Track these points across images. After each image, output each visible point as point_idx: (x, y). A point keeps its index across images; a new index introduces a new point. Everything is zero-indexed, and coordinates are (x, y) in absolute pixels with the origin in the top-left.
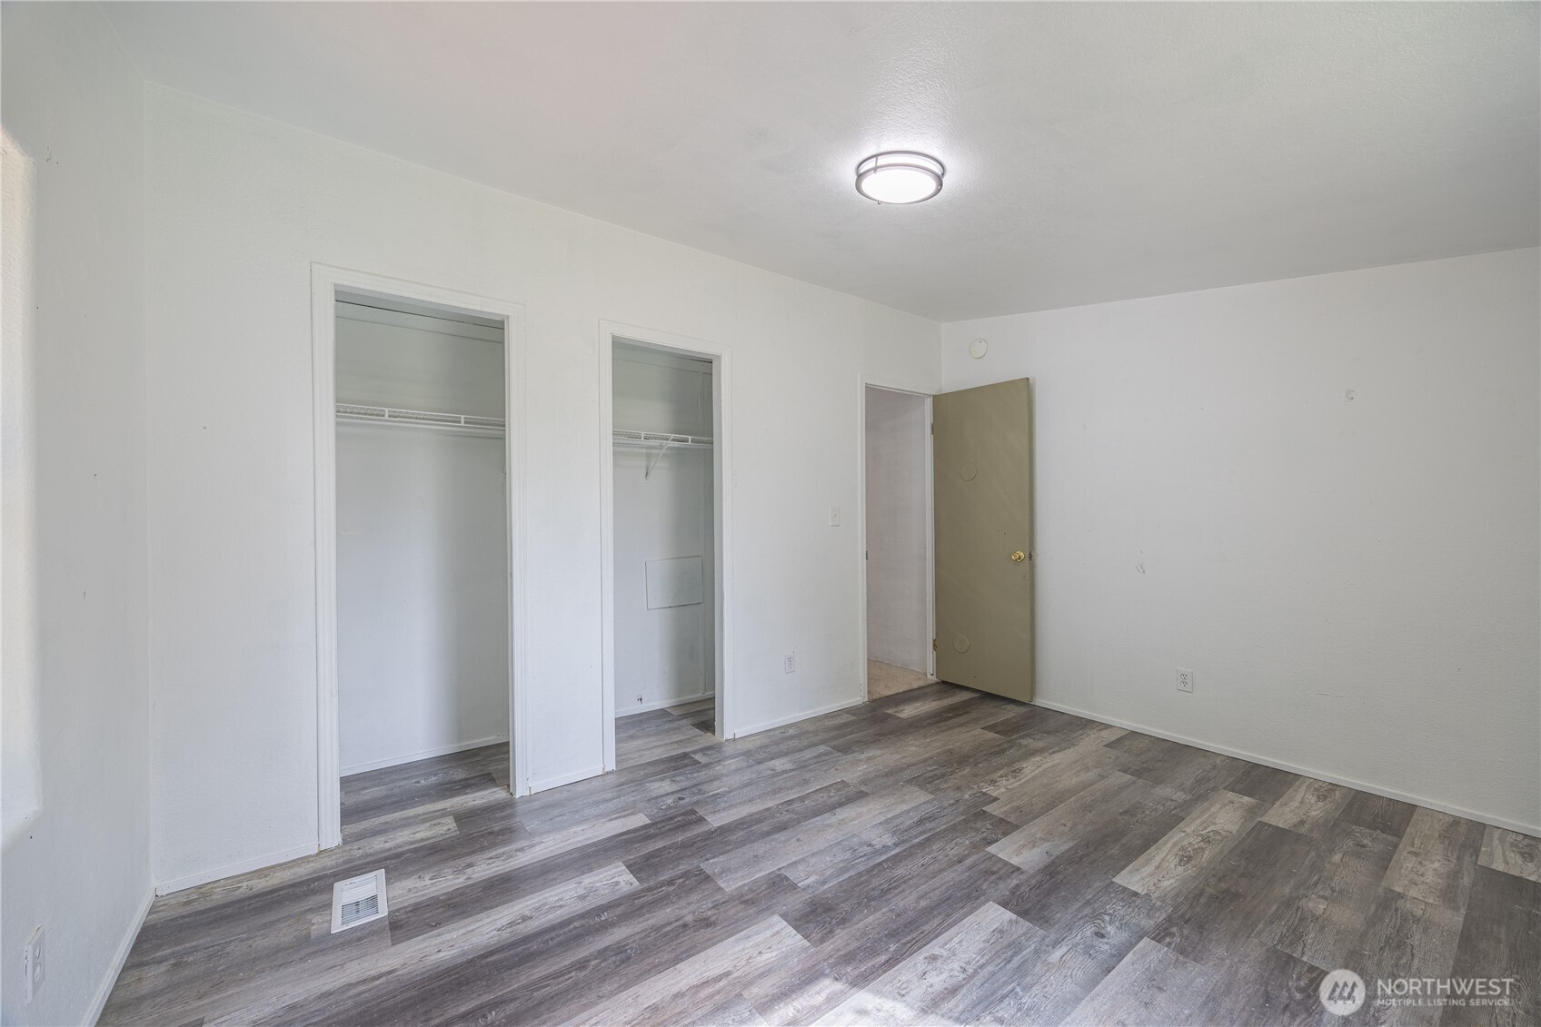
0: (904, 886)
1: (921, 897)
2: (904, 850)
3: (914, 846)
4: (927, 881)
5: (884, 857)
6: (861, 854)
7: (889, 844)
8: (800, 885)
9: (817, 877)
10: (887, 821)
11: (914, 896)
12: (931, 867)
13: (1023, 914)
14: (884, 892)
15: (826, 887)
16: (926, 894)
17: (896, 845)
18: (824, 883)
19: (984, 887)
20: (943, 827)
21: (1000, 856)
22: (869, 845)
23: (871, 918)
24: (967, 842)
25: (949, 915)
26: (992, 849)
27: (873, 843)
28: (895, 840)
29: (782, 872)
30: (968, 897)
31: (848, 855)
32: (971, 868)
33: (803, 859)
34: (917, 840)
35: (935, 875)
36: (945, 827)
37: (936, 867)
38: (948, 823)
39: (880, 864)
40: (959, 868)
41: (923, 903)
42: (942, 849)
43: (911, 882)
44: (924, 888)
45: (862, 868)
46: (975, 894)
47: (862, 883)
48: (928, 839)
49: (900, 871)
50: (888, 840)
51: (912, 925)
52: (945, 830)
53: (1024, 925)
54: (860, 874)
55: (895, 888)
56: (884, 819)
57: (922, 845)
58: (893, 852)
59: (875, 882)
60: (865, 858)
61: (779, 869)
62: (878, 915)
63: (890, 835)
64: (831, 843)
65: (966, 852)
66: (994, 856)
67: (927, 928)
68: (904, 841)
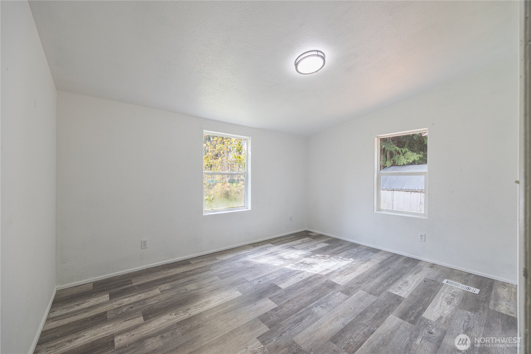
0: (308, 293)
1: (303, 290)
2: (308, 305)
3: (305, 307)
4: (301, 294)
5: (316, 302)
6: (324, 303)
7: (315, 308)
8: (340, 293)
9: (336, 295)
10: (317, 319)
11: (305, 290)
12: (299, 299)
13: (277, 286)
14: (314, 291)
15: (332, 292)
16: (301, 291)
17: (312, 307)
18: (333, 293)
19: (284, 293)
20: (292, 316)
21: (274, 303)
22: (322, 307)
23: (316, 285)
24: (284, 309)
25: (296, 286)
26: (276, 306)
27: (321, 308)
28: (313, 310)
29: (348, 296)
30: (289, 290)
31: (329, 303)
32: (286, 299)
33: (344, 301)
34: (304, 309)
35: (298, 296)
36: (291, 317)
37: (298, 299)
38: (289, 319)
39: (317, 300)
40: (289, 299)
41: (303, 288)
42: (294, 306)
43: (306, 294)
44: (302, 292)
45: (323, 298)
46: (287, 291)
47: (321, 293)
48: (299, 310)
49: (310, 297)
50: (315, 310)
51: (306, 284)
52: (291, 315)
53: (277, 284)
54: (323, 296)
55: (311, 292)
56: (319, 321)
57: (302, 308)
58: (312, 304)
59: (317, 294)
60: (322, 302)
61: (350, 297)
62: (315, 286)
63: (315, 312)
64: (337, 308)
65: (286, 304)
66: (276, 303)
67: (302, 283)
68: (308, 309)
